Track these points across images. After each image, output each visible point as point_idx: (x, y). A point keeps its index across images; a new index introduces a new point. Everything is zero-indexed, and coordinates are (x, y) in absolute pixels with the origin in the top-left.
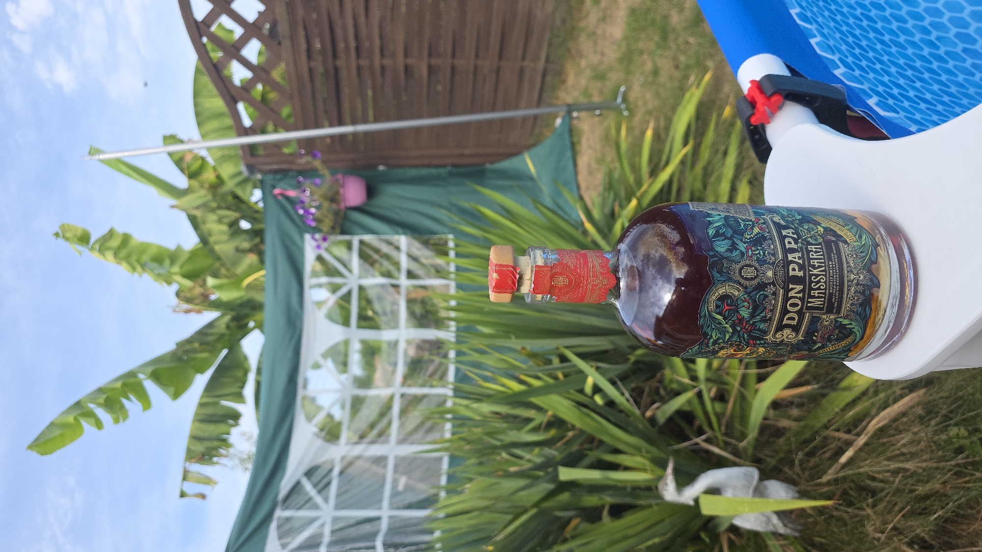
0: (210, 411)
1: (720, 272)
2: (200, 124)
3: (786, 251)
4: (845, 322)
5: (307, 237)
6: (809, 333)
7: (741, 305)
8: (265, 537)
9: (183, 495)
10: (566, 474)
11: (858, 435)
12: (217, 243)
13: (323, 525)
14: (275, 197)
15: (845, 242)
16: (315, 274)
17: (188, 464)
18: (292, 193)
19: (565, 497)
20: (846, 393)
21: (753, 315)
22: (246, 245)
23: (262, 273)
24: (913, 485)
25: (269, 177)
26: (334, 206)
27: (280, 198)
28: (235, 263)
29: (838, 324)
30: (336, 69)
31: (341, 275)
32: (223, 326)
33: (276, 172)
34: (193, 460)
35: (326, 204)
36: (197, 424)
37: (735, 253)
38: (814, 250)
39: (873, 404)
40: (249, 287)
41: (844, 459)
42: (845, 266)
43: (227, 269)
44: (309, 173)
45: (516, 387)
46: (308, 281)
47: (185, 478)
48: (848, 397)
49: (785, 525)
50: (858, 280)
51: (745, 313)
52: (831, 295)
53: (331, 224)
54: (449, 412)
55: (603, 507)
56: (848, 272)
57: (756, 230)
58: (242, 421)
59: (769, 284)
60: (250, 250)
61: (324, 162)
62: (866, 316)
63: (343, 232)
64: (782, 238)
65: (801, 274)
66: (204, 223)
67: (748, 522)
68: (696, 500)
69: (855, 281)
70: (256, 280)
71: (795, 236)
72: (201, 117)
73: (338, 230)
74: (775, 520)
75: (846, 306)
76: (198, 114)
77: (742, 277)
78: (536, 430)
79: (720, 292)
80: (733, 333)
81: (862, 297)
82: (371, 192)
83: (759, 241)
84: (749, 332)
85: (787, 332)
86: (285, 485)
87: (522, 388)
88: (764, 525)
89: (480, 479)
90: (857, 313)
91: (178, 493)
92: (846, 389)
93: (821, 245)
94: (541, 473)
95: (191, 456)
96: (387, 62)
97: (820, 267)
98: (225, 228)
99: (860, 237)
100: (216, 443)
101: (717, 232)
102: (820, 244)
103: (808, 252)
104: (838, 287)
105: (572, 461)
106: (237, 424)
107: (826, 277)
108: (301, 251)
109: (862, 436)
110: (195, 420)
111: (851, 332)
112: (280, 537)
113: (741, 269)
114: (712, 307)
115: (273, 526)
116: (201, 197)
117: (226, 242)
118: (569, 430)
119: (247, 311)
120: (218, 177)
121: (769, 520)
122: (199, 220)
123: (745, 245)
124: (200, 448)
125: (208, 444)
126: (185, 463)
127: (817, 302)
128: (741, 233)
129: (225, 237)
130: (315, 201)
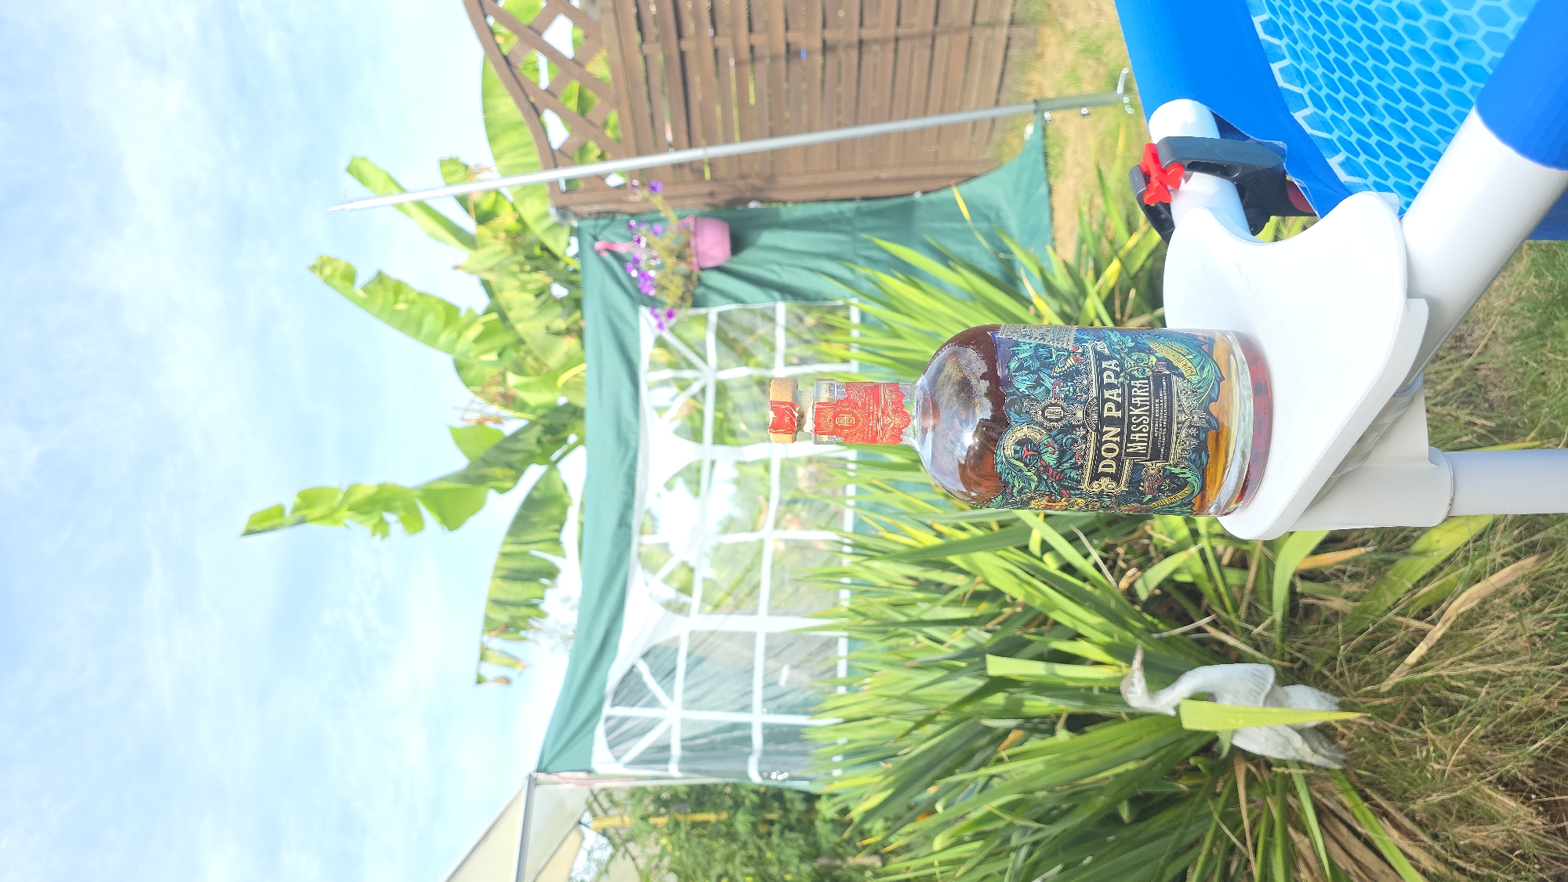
0: (516, 564)
1: (1018, 413)
2: (492, 140)
3: (1102, 387)
4: (1176, 470)
5: (644, 311)
6: (1134, 482)
7: (1044, 450)
8: (591, 743)
9: (480, 680)
10: (998, 666)
11: (1433, 623)
12: (519, 320)
13: (669, 730)
14: (598, 253)
15: (1181, 375)
16: (654, 365)
17: (486, 638)
18: (623, 248)
19: (999, 699)
20: (1423, 560)
21: (1060, 462)
22: (560, 324)
23: (583, 367)
24: (1507, 698)
25: (588, 225)
26: (683, 267)
27: (606, 256)
28: (547, 350)
29: (1167, 473)
30: (682, 55)
31: (691, 366)
32: (533, 440)
33: (599, 215)
34: (493, 633)
35: (671, 261)
36: (498, 581)
37: (1039, 390)
38: (1138, 385)
39: (1459, 577)
40: (567, 386)
41: (1412, 658)
42: (1176, 406)
43: (536, 359)
44: (646, 217)
45: (928, 540)
46: (646, 377)
47: (483, 657)
48: (1425, 565)
49: (1315, 751)
50: (1191, 421)
51: (1050, 459)
52: (1155, 439)
53: (679, 292)
54: (845, 574)
55: (1058, 717)
56: (1179, 411)
57: (1071, 362)
58: (561, 579)
59: (1079, 426)
60: (568, 332)
61: (666, 198)
62: (1202, 464)
63: (696, 304)
64: (1100, 372)
65: (1119, 414)
66: (501, 290)
67: (1256, 742)
68: (1177, 708)
69: (1187, 423)
70: (576, 376)
71: (1118, 369)
72: (493, 130)
73: (689, 302)
74: (1297, 740)
75: (1176, 450)
76: (488, 124)
77: (1046, 418)
78: (956, 603)
79: (1019, 435)
80: (1039, 482)
81: (1195, 442)
82: (737, 244)
83: (1069, 376)
84: (1059, 481)
85: (1105, 481)
86: (614, 673)
87: (938, 541)
88: (1280, 749)
89: (886, 670)
90: (1189, 460)
91: (473, 678)
92: (1422, 553)
93: (1149, 380)
94: (962, 664)
95: (490, 625)
96: (758, 39)
97: (1142, 406)
98: (530, 298)
99: (1203, 368)
100: (524, 611)
101: (1022, 364)
102: (1148, 378)
103: (1131, 387)
104: (1165, 430)
105: (1010, 648)
106: (554, 586)
107: (1150, 418)
108: (635, 330)
109: (1439, 625)
110: (494, 578)
111: (1186, 483)
112: (612, 746)
113: (1046, 407)
114: (1009, 452)
115: (600, 729)
116: (496, 254)
117: (531, 318)
118: (1006, 604)
119: (565, 418)
120: (520, 220)
121: (1288, 741)
122: (495, 288)
123: (1052, 381)
124: (502, 616)
125: (514, 611)
126: (482, 635)
127: (1140, 447)
128: (1050, 366)
129: (532, 312)
130: (654, 258)
